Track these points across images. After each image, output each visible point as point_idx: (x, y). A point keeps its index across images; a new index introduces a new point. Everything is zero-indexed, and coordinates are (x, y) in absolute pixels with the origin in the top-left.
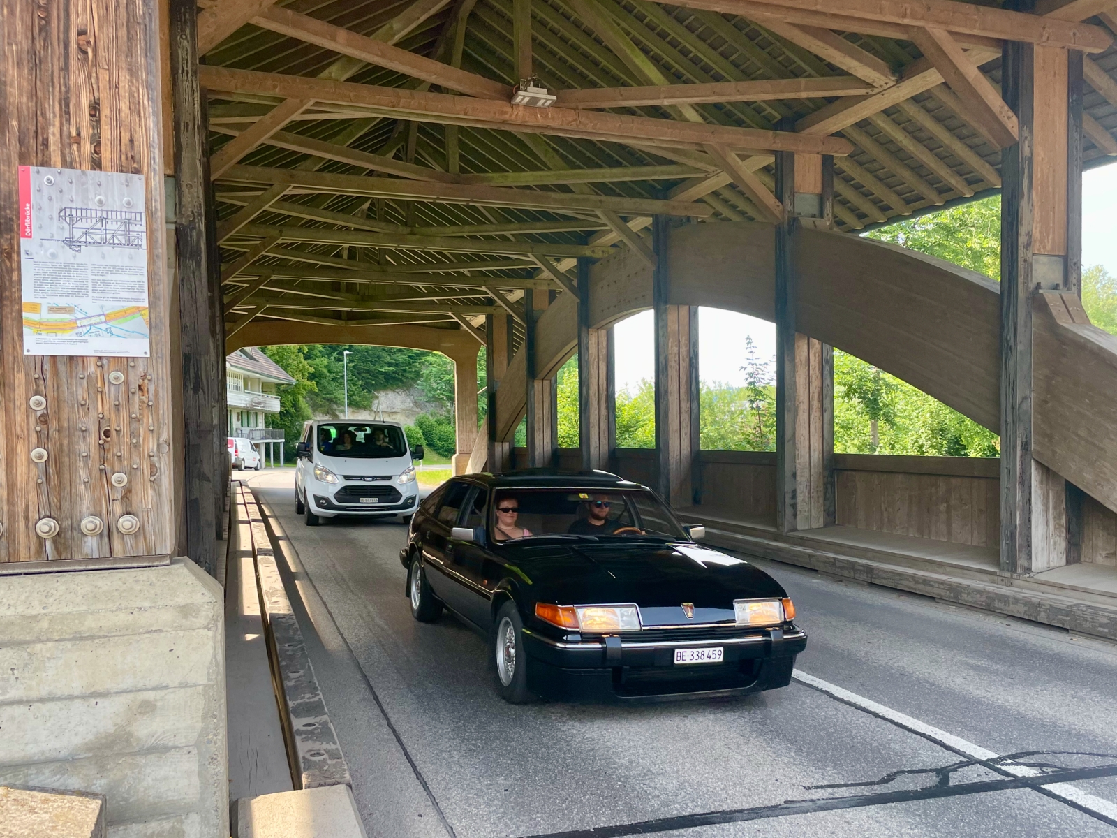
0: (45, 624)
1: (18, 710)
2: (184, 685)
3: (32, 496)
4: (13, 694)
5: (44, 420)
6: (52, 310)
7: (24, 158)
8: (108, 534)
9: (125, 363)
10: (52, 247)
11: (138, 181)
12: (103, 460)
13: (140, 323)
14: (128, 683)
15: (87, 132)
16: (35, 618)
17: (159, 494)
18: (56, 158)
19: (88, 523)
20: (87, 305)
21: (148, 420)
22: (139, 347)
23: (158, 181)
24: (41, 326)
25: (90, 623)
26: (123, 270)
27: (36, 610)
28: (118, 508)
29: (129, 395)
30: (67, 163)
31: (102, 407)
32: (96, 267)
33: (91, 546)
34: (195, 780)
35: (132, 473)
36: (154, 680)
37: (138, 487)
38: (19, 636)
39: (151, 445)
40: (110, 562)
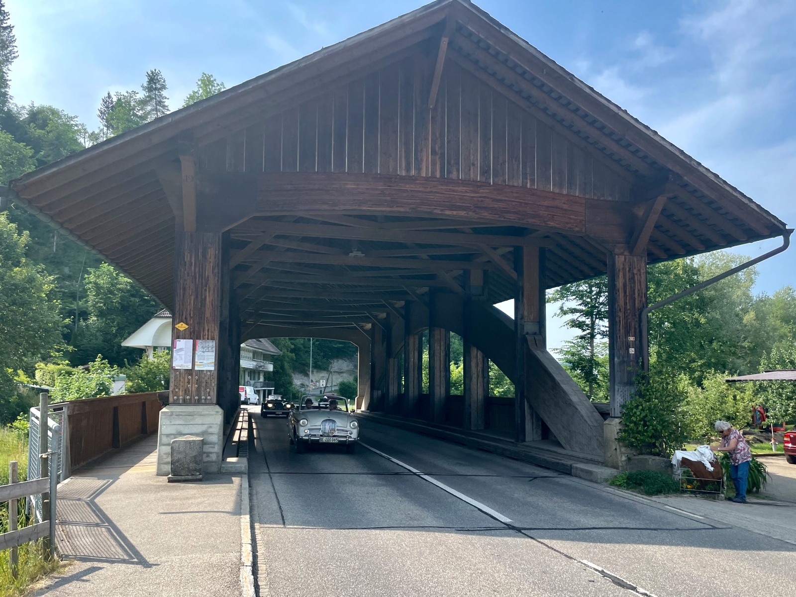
0: (196, 413)
1: (191, 426)
2: (216, 424)
3: (195, 393)
4: (191, 423)
5: (197, 380)
6: (200, 363)
7: (197, 339)
8: (206, 399)
9: (210, 371)
10: (200, 352)
11: (214, 342)
12: (206, 387)
13: (213, 364)
14: (208, 423)
15: (207, 334)
16: (195, 412)
17: (214, 392)
18: (202, 338)
19: (203, 397)
20: (205, 362)
21: (213, 381)
22: (212, 368)
23: (217, 341)
24: (198, 365)
25: (203, 413)
26: (211, 356)
27: (195, 410)
28: (208, 395)
29: (210, 376)
30: (203, 339)
31: (206, 378)
32: (207, 356)
33: (203, 401)
34: (217, 439)
35: (210, 389)
36: (212, 423)
37: (211, 391)
38: (192, 414)
39: (213, 385)
40: (206, 404)
